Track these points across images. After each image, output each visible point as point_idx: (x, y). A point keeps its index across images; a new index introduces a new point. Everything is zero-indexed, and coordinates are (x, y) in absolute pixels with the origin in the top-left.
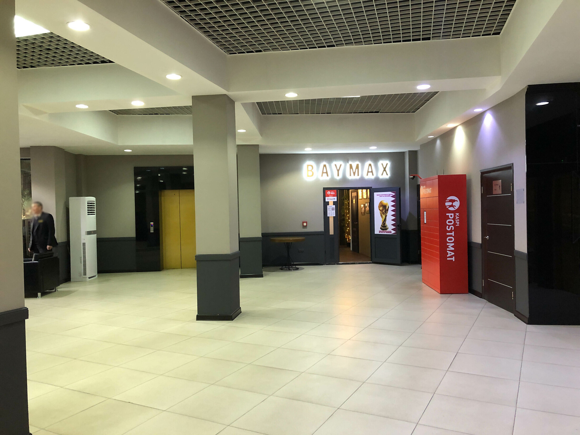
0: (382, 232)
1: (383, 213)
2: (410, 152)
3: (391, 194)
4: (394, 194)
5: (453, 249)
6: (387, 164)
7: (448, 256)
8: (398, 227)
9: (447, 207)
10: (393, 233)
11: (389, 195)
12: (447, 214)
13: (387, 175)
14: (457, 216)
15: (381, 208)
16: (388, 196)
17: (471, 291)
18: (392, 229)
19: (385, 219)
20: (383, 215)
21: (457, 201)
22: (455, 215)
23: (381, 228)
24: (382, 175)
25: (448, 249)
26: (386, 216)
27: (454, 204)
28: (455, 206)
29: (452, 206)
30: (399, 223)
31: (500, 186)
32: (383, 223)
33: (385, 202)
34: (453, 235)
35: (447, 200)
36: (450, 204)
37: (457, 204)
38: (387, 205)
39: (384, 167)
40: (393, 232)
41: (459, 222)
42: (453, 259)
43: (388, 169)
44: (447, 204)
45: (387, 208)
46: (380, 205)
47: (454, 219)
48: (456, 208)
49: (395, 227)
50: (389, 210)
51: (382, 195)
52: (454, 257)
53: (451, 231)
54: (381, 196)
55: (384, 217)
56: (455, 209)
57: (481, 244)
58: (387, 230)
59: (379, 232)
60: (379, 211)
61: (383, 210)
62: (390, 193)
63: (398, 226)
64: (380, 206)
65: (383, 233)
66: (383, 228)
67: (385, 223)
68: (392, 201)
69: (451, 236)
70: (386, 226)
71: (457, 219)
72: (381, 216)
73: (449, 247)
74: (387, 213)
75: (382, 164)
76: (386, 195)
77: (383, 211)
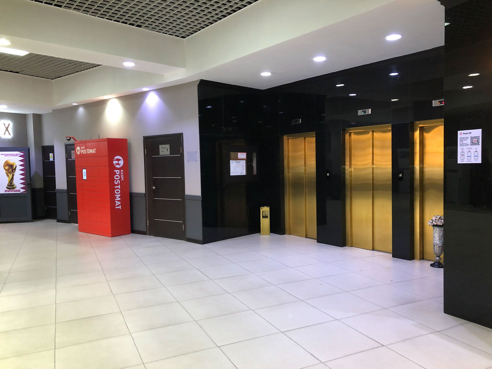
0: (8, 192)
1: (10, 173)
2: (34, 115)
3: (19, 154)
4: (22, 154)
5: (120, 199)
6: (9, 124)
7: (116, 205)
8: (28, 186)
9: (115, 165)
10: (22, 192)
11: (16, 154)
12: (115, 171)
13: (10, 135)
14: (122, 172)
15: (7, 168)
16: (15, 156)
17: (133, 231)
18: (21, 188)
19: (12, 178)
20: (9, 174)
21: (121, 160)
22: (120, 171)
23: (7, 188)
24: (5, 134)
25: (116, 200)
26: (13, 176)
27: (120, 162)
28: (120, 164)
29: (118, 164)
30: (29, 182)
31: (167, 149)
32: (9, 183)
33: (11, 162)
34: (120, 188)
35: (115, 159)
36: (117, 162)
37: (121, 163)
38: (14, 164)
39: (7, 127)
40: (22, 190)
41: (123, 177)
42: (120, 207)
43: (10, 129)
44: (115, 162)
45: (15, 167)
46: (5, 164)
47: (120, 175)
48: (121, 165)
49: (24, 186)
50: (16, 170)
51: (7, 154)
52: (120, 206)
53: (118, 185)
54: (6, 156)
55: (11, 176)
56: (120, 167)
57: (145, 194)
58: (15, 189)
59: (5, 192)
60: (4, 171)
61: (9, 169)
62: (17, 153)
63: (29, 184)
64: (5, 166)
65: (10, 193)
66: (10, 188)
67: (12, 183)
68: (21, 161)
69: (118, 188)
70: (14, 185)
71: (122, 175)
72: (8, 175)
73: (117, 197)
74: (15, 172)
75: (4, 124)
76: (13, 155)
77: (10, 171)
